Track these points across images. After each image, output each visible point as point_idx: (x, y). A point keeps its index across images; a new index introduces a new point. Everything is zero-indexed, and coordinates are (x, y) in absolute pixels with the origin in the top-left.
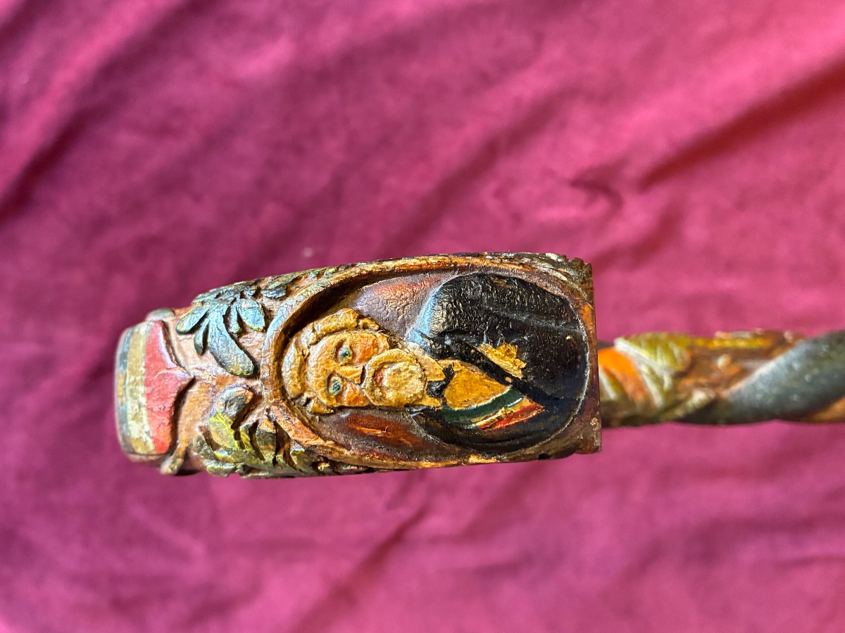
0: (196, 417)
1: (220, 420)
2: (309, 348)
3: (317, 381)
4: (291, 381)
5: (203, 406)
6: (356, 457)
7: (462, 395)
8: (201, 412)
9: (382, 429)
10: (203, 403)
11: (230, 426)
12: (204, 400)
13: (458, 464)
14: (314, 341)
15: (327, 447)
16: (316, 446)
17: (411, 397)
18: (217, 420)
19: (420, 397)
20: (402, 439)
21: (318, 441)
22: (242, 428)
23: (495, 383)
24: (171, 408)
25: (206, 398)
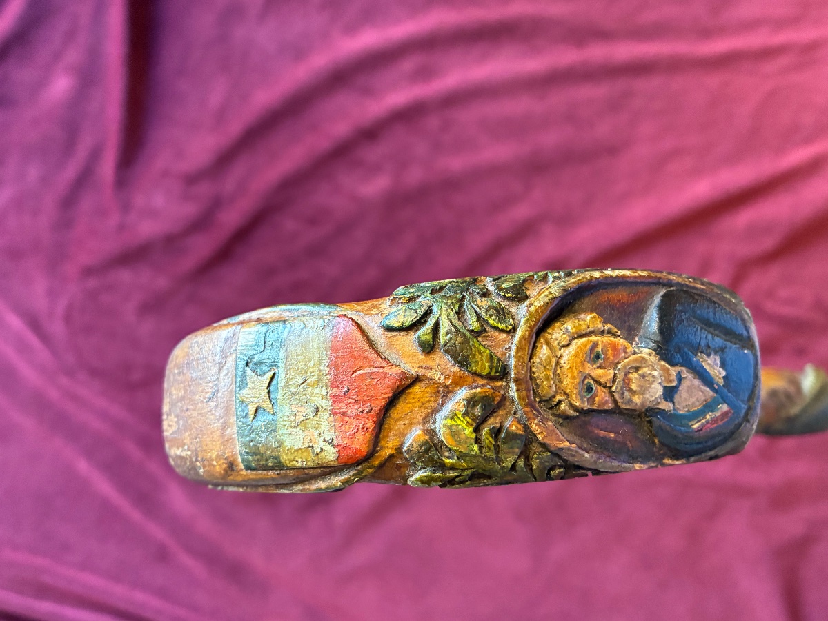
0: (415, 421)
1: (459, 422)
2: (560, 350)
3: (572, 383)
4: (545, 383)
5: (426, 408)
6: (593, 460)
7: (685, 399)
8: (423, 415)
9: (616, 433)
10: (427, 405)
11: (471, 429)
12: (429, 401)
13: (656, 467)
14: (566, 343)
15: (572, 450)
16: (562, 449)
17: (653, 401)
18: (454, 423)
19: (659, 400)
20: (628, 442)
21: (565, 444)
22: (485, 431)
23: (708, 389)
24: (380, 410)
25: (432, 399)
